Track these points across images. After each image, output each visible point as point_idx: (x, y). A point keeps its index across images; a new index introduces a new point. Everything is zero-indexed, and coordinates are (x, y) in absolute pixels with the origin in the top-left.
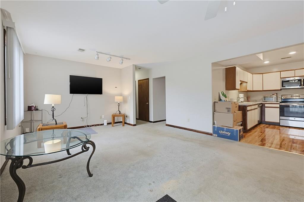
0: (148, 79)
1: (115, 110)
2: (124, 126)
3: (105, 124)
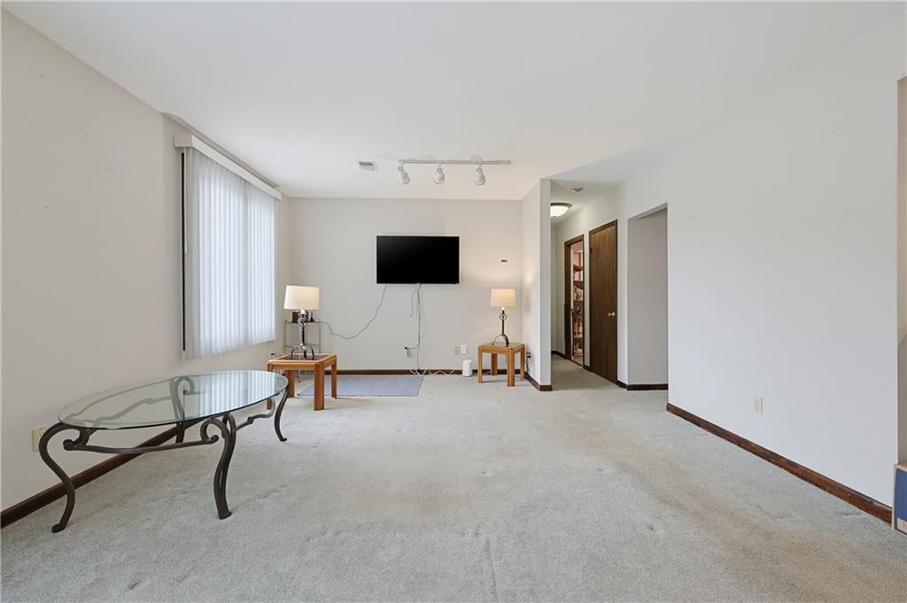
0: (614, 224)
1: (490, 333)
2: (514, 385)
3: (467, 372)
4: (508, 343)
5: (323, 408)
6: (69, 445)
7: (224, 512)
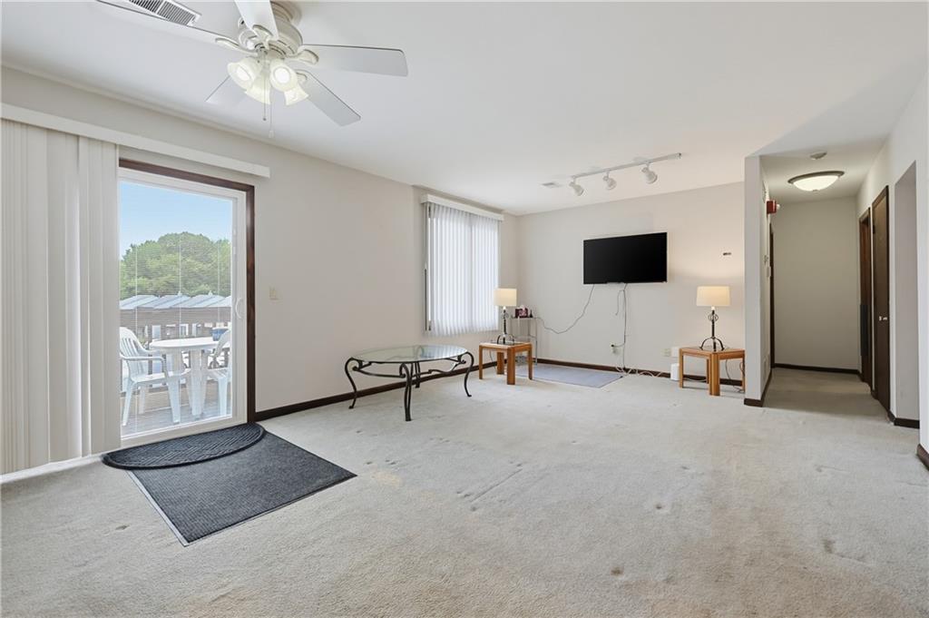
0: (887, 191)
1: (700, 335)
2: (719, 395)
3: (675, 376)
4: (723, 349)
5: (514, 384)
6: (355, 369)
7: (408, 418)
